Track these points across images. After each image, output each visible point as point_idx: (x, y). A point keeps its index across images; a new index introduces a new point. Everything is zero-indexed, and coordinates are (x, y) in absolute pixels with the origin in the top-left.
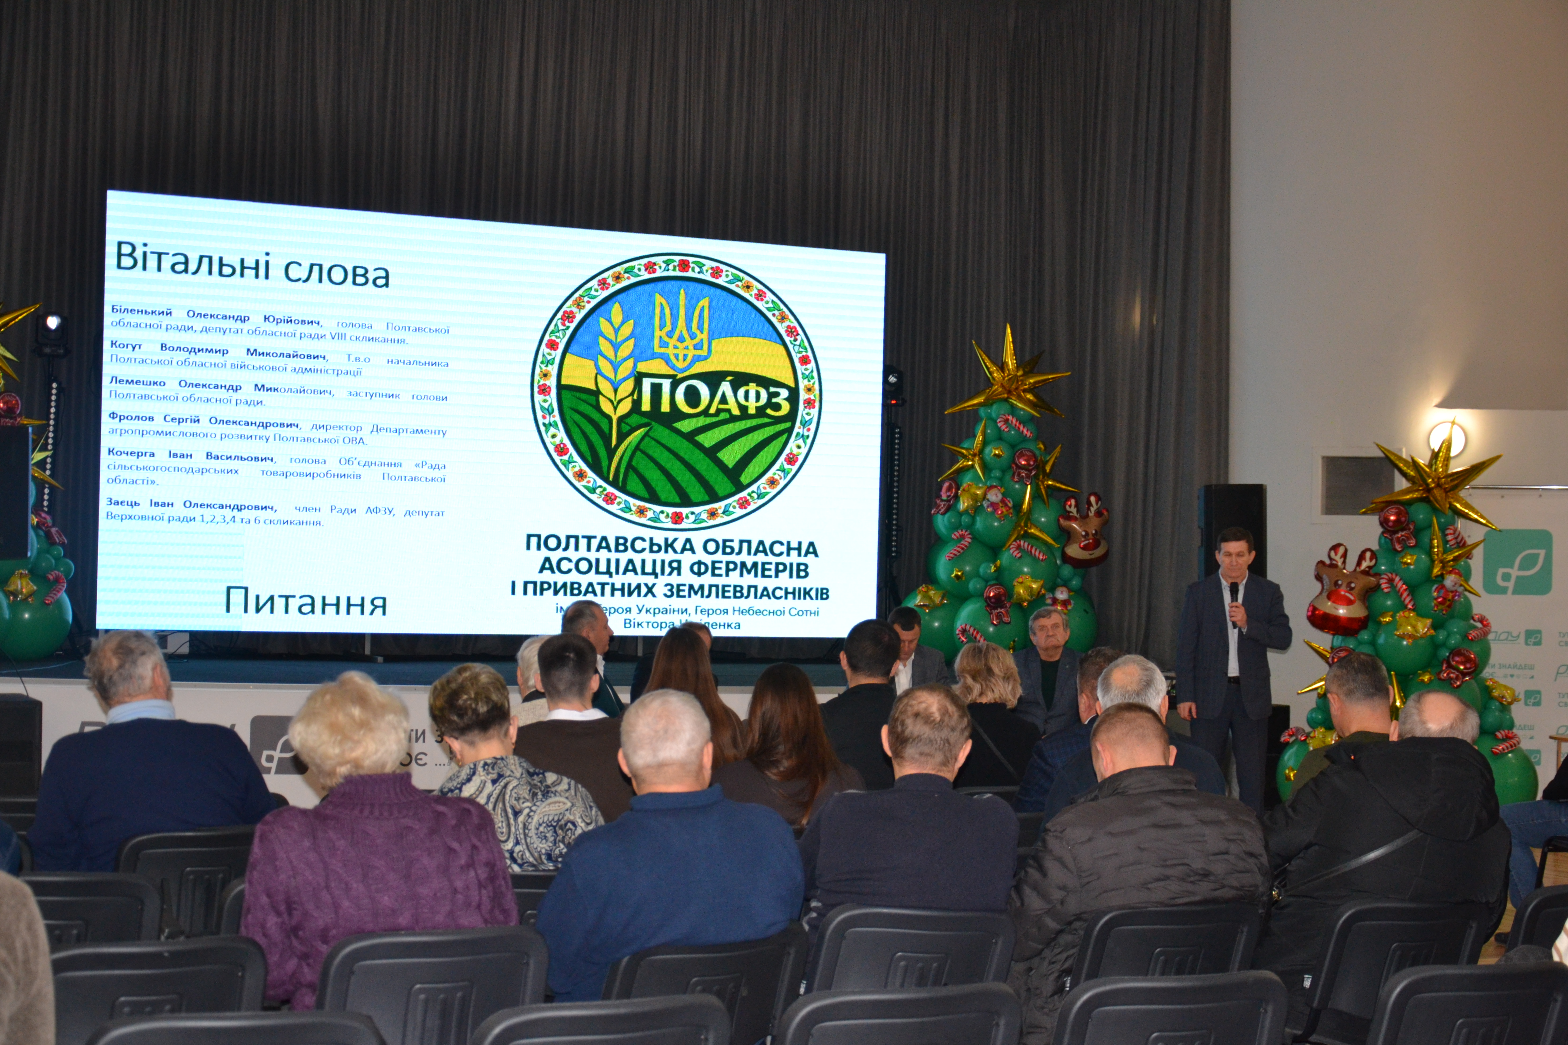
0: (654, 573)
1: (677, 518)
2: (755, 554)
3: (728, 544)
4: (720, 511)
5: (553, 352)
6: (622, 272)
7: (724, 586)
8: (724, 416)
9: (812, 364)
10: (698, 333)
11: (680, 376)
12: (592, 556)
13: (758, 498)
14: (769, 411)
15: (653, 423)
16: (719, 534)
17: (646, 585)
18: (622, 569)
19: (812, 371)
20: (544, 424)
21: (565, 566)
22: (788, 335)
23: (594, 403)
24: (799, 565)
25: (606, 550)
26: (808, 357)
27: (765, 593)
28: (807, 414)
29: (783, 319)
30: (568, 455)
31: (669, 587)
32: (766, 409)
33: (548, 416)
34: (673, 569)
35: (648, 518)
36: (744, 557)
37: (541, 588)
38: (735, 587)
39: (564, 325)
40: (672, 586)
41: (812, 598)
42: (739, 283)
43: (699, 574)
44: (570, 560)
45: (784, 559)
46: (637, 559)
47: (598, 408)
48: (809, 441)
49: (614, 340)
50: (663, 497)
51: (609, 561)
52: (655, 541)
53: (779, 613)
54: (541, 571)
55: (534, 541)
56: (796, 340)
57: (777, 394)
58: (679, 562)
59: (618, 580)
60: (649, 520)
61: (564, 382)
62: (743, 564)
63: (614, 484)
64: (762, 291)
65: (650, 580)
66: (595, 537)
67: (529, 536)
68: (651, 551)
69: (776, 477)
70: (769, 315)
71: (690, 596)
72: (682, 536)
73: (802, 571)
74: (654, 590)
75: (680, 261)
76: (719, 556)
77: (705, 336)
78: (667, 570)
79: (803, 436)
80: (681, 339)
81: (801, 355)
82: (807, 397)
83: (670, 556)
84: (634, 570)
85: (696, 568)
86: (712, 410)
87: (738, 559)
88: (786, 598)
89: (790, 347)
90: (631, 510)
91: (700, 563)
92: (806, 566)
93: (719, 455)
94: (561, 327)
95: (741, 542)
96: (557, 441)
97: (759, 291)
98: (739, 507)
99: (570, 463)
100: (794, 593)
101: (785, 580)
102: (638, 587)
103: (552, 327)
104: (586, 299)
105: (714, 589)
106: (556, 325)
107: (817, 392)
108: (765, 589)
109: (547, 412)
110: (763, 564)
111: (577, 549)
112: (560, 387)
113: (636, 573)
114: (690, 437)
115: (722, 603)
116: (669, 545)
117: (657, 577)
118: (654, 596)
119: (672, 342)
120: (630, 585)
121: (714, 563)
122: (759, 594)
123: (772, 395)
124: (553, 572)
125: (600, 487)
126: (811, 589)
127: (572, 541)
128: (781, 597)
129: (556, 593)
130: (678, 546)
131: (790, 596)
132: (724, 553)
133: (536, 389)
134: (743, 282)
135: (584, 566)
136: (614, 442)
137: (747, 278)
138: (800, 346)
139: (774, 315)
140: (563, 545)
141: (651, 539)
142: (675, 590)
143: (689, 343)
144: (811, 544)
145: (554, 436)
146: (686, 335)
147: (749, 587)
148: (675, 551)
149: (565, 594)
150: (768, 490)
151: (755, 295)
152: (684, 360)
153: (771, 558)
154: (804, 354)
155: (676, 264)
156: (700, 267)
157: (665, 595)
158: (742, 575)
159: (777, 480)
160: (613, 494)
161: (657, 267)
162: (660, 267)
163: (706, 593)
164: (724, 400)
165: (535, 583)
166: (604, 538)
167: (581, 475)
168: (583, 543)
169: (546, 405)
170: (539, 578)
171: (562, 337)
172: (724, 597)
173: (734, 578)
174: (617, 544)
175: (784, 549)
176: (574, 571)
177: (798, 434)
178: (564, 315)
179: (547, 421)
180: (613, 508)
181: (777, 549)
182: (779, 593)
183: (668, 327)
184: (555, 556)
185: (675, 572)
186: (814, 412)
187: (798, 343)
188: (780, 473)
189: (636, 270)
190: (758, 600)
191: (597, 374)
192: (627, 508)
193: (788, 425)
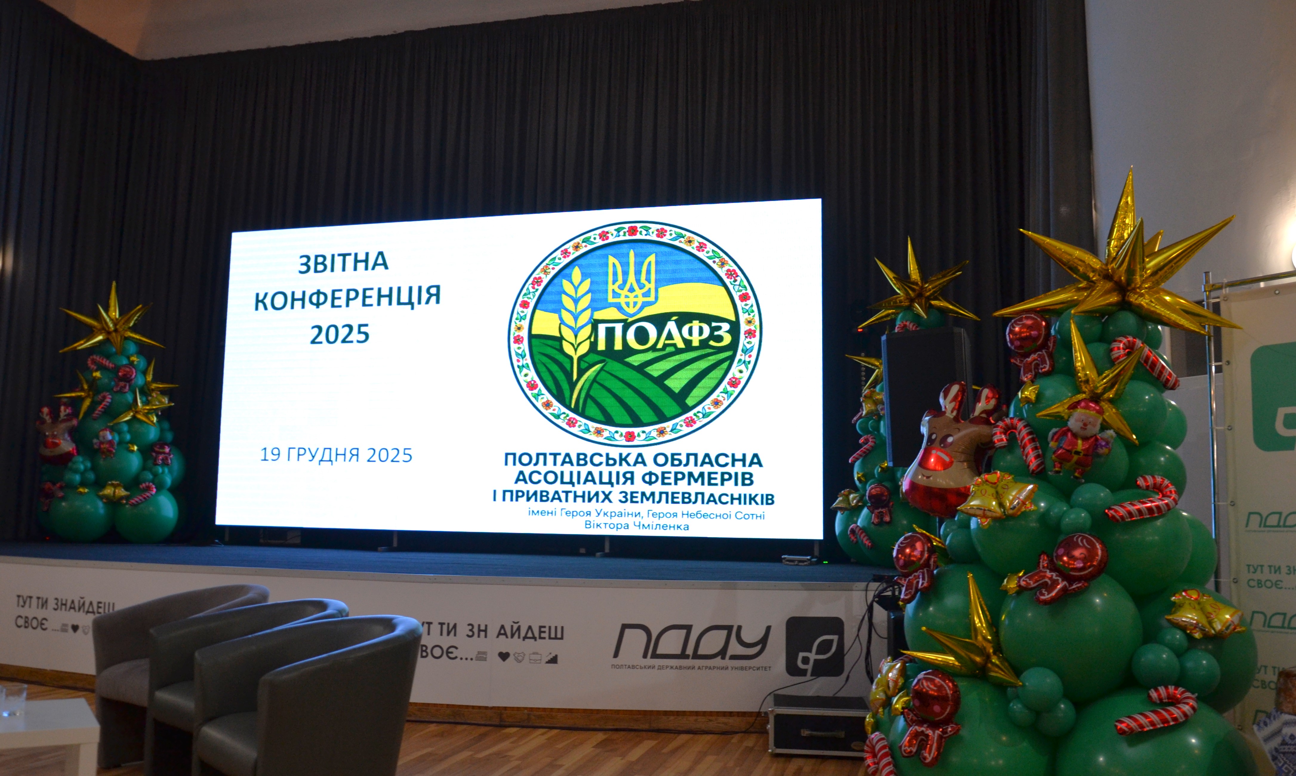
0: (610, 483)
1: (630, 437)
2: (702, 465)
3: (676, 457)
4: (668, 430)
5: (525, 310)
6: (581, 242)
7: (673, 493)
8: (670, 349)
9: (752, 301)
10: (646, 283)
11: (630, 320)
12: (558, 469)
13: (703, 417)
14: (712, 343)
15: (607, 360)
16: (668, 449)
17: (603, 492)
18: (582, 479)
19: (752, 306)
20: (518, 366)
21: (535, 477)
22: (728, 278)
23: (558, 347)
24: (743, 474)
25: (569, 465)
26: (747, 294)
27: (712, 499)
28: (748, 343)
29: (723, 264)
30: (538, 389)
31: (624, 494)
32: (709, 341)
33: (521, 360)
34: (627, 479)
35: (604, 437)
36: (691, 468)
37: (517, 495)
38: (683, 494)
39: (533, 288)
40: (626, 493)
41: (757, 503)
42: (682, 239)
43: (650, 483)
44: (539, 473)
45: (729, 469)
46: (596, 471)
47: (561, 350)
48: (751, 367)
49: (574, 296)
50: (617, 419)
51: (571, 473)
52: (610, 456)
53: (725, 516)
54: (516, 482)
55: (511, 458)
56: (735, 281)
57: (719, 328)
58: (632, 473)
59: (580, 489)
60: (605, 438)
61: (534, 332)
62: (691, 474)
63: (575, 411)
64: (703, 243)
65: (607, 488)
66: (559, 454)
67: (507, 454)
68: (608, 464)
69: (720, 398)
70: (710, 262)
71: (642, 502)
72: (634, 452)
73: (748, 479)
74: (610, 497)
75: (629, 228)
76: (668, 468)
77: (652, 286)
78: (622, 480)
79: (744, 362)
80: (631, 290)
81: (741, 293)
82: (747, 328)
83: (624, 468)
84: (593, 481)
85: (647, 478)
86: (660, 346)
87: (686, 470)
88: (732, 503)
89: (731, 287)
90: (590, 431)
91: (650, 474)
92: (751, 475)
93: (667, 382)
94: (532, 290)
95: (688, 455)
96: (528, 379)
97: (700, 243)
98: (686, 426)
99: (538, 395)
100: (739, 499)
101: (730, 487)
102: (597, 494)
103: (524, 291)
104: (551, 267)
105: (664, 496)
106: (528, 289)
107: (757, 323)
108: (712, 495)
109: (520, 357)
110: (710, 474)
111: (545, 464)
112: (531, 336)
113: (595, 483)
114: (641, 369)
115: (671, 508)
116: (623, 459)
117: (612, 486)
118: (610, 501)
119: (624, 292)
120: (589, 493)
121: (663, 473)
122: (706, 500)
123: (713, 329)
124: (526, 483)
125: (564, 413)
126: (756, 495)
127: (541, 458)
128: (727, 503)
129: (528, 499)
130: (631, 460)
131: (736, 502)
132: (673, 465)
133: (512, 340)
134: (685, 238)
135: (551, 477)
136: (575, 377)
137: (688, 234)
138: (739, 285)
139: (714, 262)
140: (534, 461)
141: (607, 455)
142: (629, 497)
143: (639, 292)
144: (756, 455)
145: (526, 375)
146: (635, 286)
147: (697, 494)
148: (629, 465)
149: (536, 500)
150: (713, 409)
151: (697, 247)
152: (634, 307)
153: (716, 468)
154: (744, 292)
155: (625, 230)
156: (647, 231)
157: (620, 501)
158: (689, 484)
159: (721, 401)
160: (574, 419)
161: (609, 235)
162: (612, 235)
163: (657, 499)
164: (670, 336)
165: (511, 492)
166: (568, 455)
167: (547, 405)
168: (550, 459)
169: (520, 352)
170: (515, 488)
171: (532, 297)
172: (673, 502)
173: (682, 486)
174: (579, 459)
175: (729, 460)
176: (543, 482)
177: (740, 360)
178: (533, 281)
179: (520, 364)
180: (574, 430)
181: (722, 460)
182: (724, 499)
183: (620, 281)
184: (527, 470)
185: (629, 482)
186: (756, 341)
187: (737, 283)
188: (723, 395)
189: (592, 240)
190: (705, 505)
191: (560, 324)
192: (586, 429)
193: (728, 354)
